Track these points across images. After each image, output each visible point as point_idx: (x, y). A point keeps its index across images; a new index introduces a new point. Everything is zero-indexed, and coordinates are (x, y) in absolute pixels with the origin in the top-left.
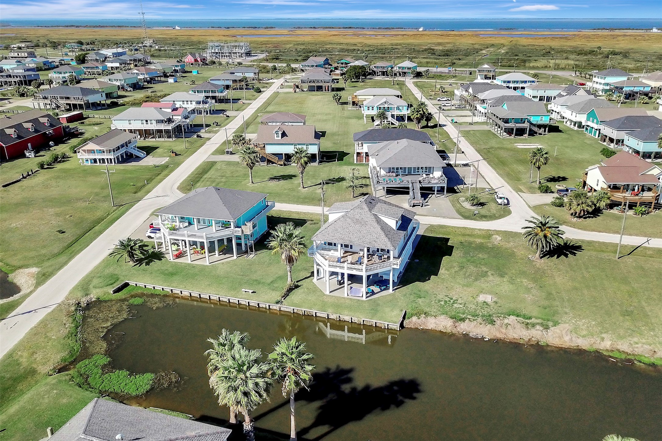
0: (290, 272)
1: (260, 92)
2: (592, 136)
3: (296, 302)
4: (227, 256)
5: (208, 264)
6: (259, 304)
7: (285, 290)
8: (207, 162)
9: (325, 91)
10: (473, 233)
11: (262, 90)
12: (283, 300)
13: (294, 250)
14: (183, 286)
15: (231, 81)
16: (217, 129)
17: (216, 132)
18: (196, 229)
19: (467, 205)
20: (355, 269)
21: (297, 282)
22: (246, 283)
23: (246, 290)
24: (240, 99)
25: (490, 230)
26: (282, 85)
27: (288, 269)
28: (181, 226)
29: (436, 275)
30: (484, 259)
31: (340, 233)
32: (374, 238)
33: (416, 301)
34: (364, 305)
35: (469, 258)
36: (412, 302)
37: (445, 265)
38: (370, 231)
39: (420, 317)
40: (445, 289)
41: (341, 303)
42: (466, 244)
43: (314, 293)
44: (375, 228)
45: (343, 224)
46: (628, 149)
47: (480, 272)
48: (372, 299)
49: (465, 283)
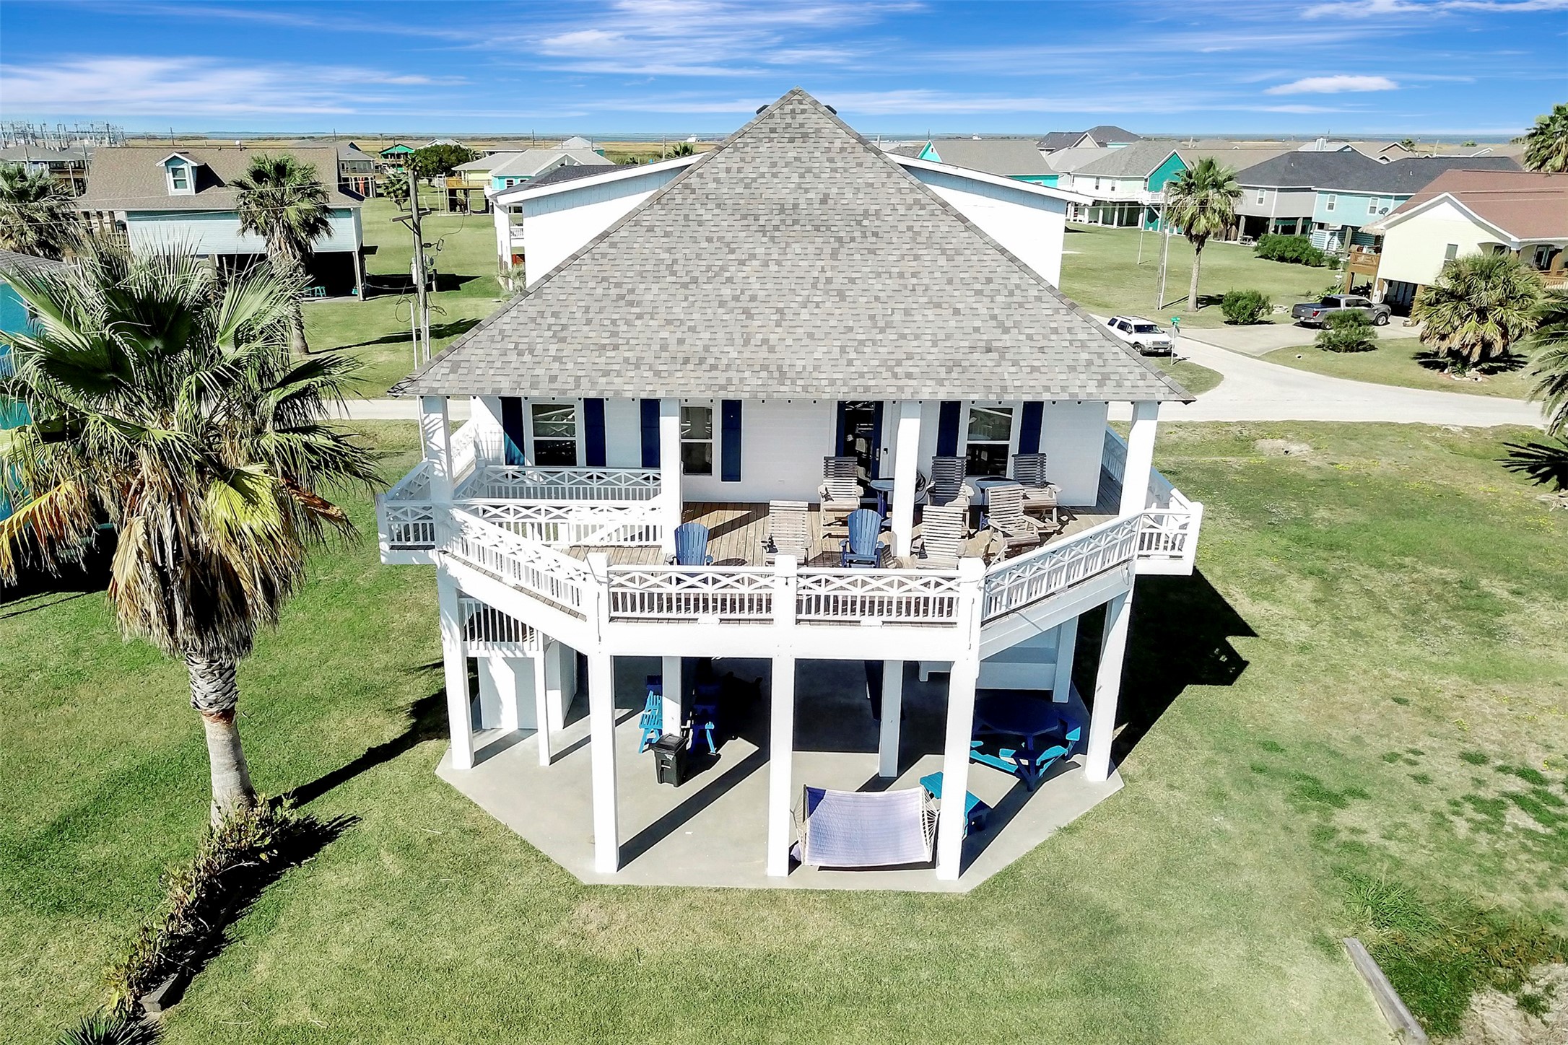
0: (227, 715)
3: (303, 1014)
7: (180, 896)
12: (153, 1015)
13: (235, 480)
20: (872, 607)
21: (305, 794)
27: (204, 688)
29: (1244, 630)
30: (1366, 528)
31: (662, 314)
32: (978, 324)
33: (1334, 830)
34: (987, 940)
35: (1294, 530)
36: (1327, 852)
37: (1218, 570)
38: (925, 274)
39: (1527, 989)
40: (1400, 708)
41: (770, 959)
42: (1195, 475)
43: (478, 887)
44: (958, 252)
45: (669, 250)
46: (1328, 237)
47: (1438, 589)
48: (1010, 873)
49: (1457, 659)
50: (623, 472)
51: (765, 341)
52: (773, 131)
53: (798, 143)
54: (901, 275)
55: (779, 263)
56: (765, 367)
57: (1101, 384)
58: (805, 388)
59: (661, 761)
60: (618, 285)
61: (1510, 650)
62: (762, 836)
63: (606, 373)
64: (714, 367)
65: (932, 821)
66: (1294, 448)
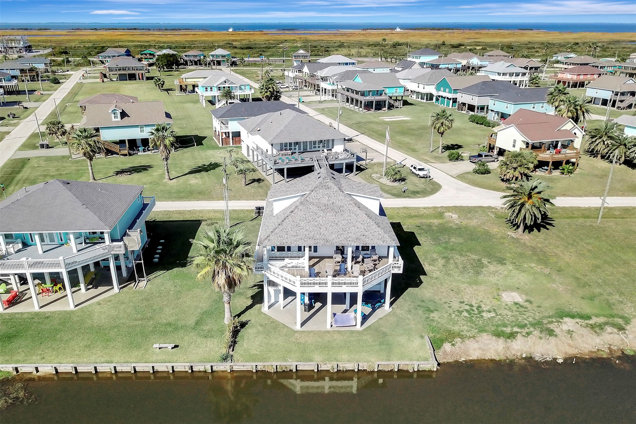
0: (229, 303)
1: (59, 83)
2: (445, 106)
3: (255, 352)
4: (101, 289)
5: (72, 307)
6: (192, 367)
7: (229, 334)
8: (15, 159)
9: (139, 79)
10: (420, 214)
11: (61, 81)
12: (231, 353)
13: (239, 266)
14: (39, 357)
15: (19, 71)
16: (15, 121)
17: (15, 125)
18: (40, 252)
19: (385, 181)
20: (345, 284)
21: (239, 316)
22: (152, 332)
23: (161, 346)
24: (36, 91)
25: (437, 207)
26: (83, 76)
28: (12, 251)
29: (425, 274)
30: (462, 244)
31: (305, 229)
32: (362, 230)
33: (430, 317)
34: (365, 338)
35: (444, 245)
36: (427, 321)
37: (423, 258)
38: (352, 220)
39: (453, 342)
40: (452, 292)
41: (329, 342)
42: (424, 227)
43: (277, 332)
44: (358, 215)
45: (305, 215)
46: (494, 114)
47: (472, 261)
48: (369, 327)
49: (469, 280)
50: (295, 253)
51: (324, 234)
52: (322, 187)
53: (327, 190)
54: (348, 220)
55: (325, 217)
56: (324, 239)
57: (383, 242)
58: (331, 243)
59: (305, 308)
60: (296, 223)
61: (481, 278)
62: (326, 321)
63: (296, 241)
64: (315, 239)
65: (355, 318)
66: (454, 216)
